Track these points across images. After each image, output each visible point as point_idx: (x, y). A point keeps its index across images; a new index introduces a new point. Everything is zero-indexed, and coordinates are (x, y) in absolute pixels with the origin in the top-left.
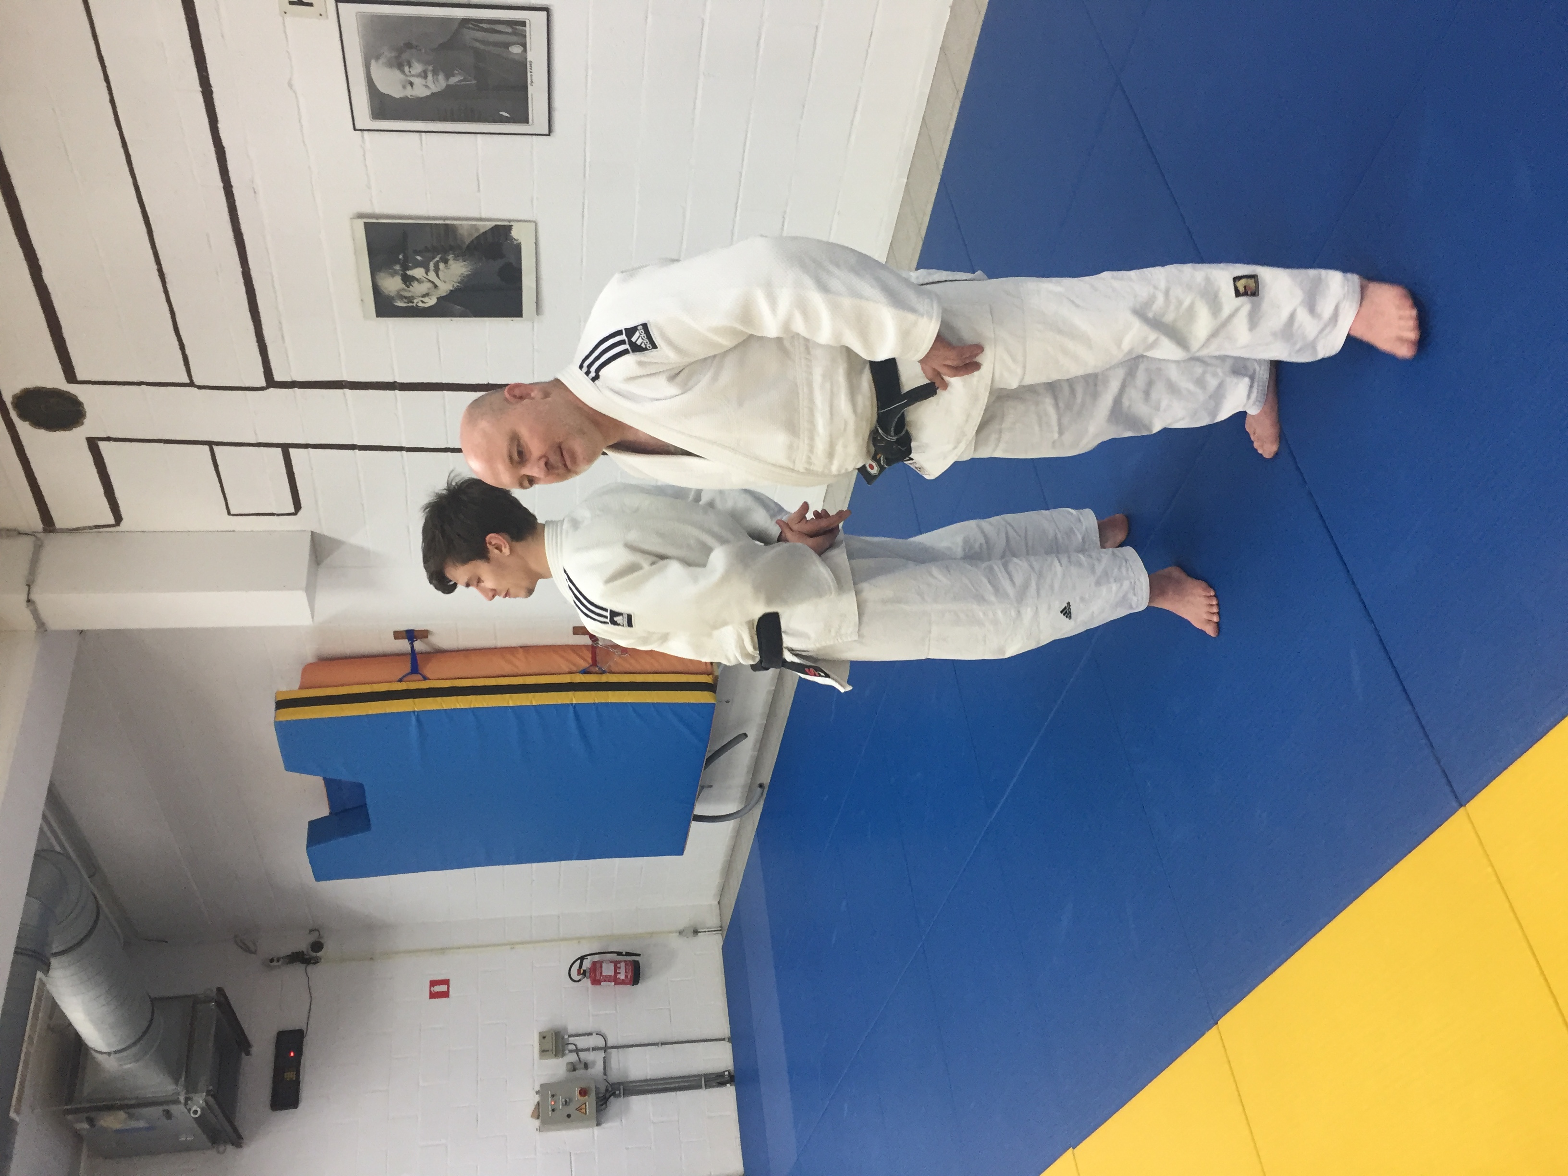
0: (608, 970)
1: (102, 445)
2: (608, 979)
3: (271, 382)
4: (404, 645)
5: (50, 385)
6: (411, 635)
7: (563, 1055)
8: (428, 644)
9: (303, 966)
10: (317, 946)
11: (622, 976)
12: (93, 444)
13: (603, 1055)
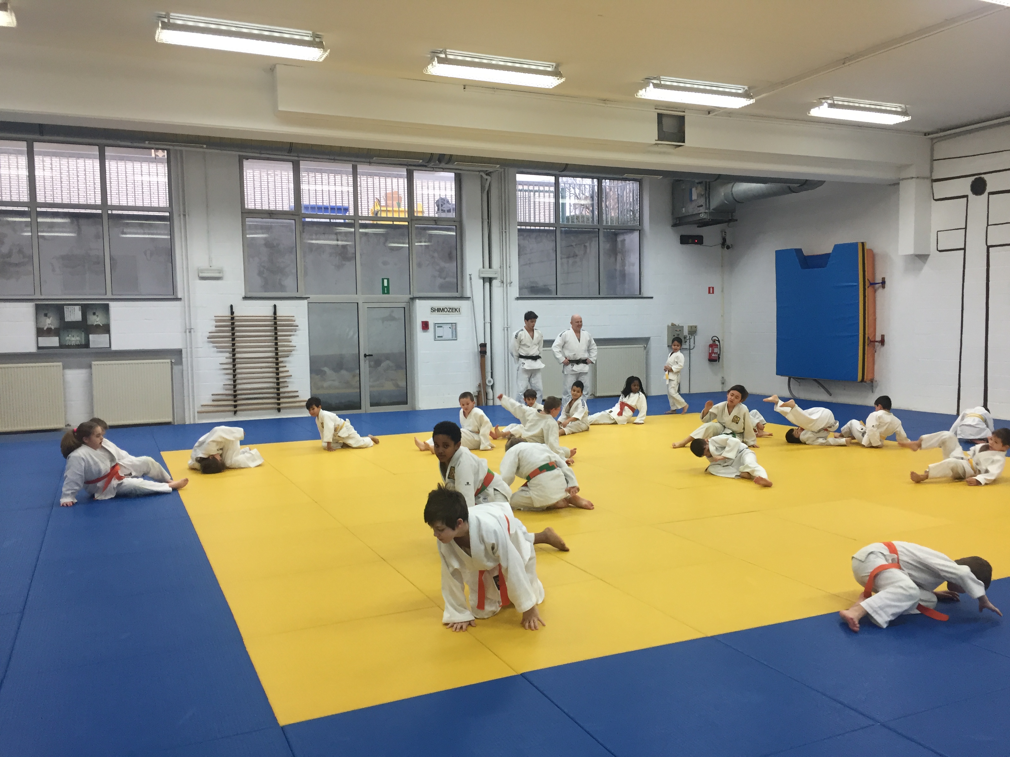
0: (716, 350)
1: (966, 199)
2: (713, 350)
3: (988, 247)
4: (879, 280)
5: (987, 187)
6: (883, 283)
7: (689, 334)
8: (878, 288)
9: (721, 243)
10: (728, 248)
11: (713, 355)
12: (966, 196)
13: (688, 348)
